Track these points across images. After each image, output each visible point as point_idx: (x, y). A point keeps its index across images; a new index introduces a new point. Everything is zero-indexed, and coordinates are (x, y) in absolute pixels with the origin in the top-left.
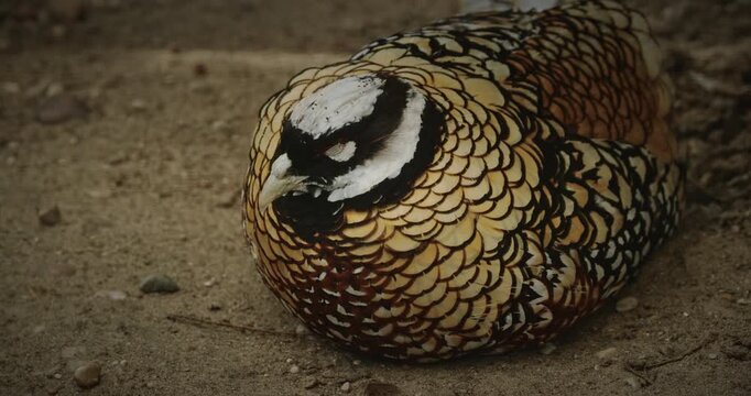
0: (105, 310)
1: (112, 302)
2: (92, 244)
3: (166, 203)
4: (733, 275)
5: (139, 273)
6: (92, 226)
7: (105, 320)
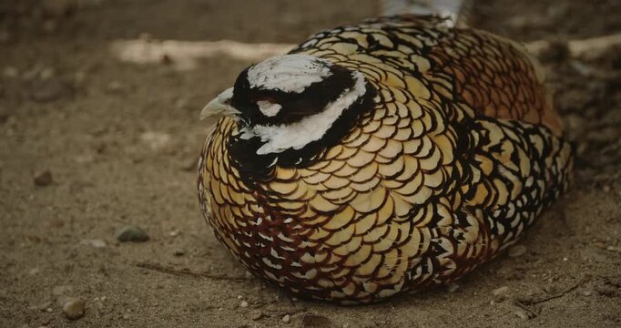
0: (89, 256)
1: (94, 248)
2: (78, 201)
3: (139, 167)
4: (604, 227)
5: (117, 225)
6: (78, 186)
7: (89, 264)
